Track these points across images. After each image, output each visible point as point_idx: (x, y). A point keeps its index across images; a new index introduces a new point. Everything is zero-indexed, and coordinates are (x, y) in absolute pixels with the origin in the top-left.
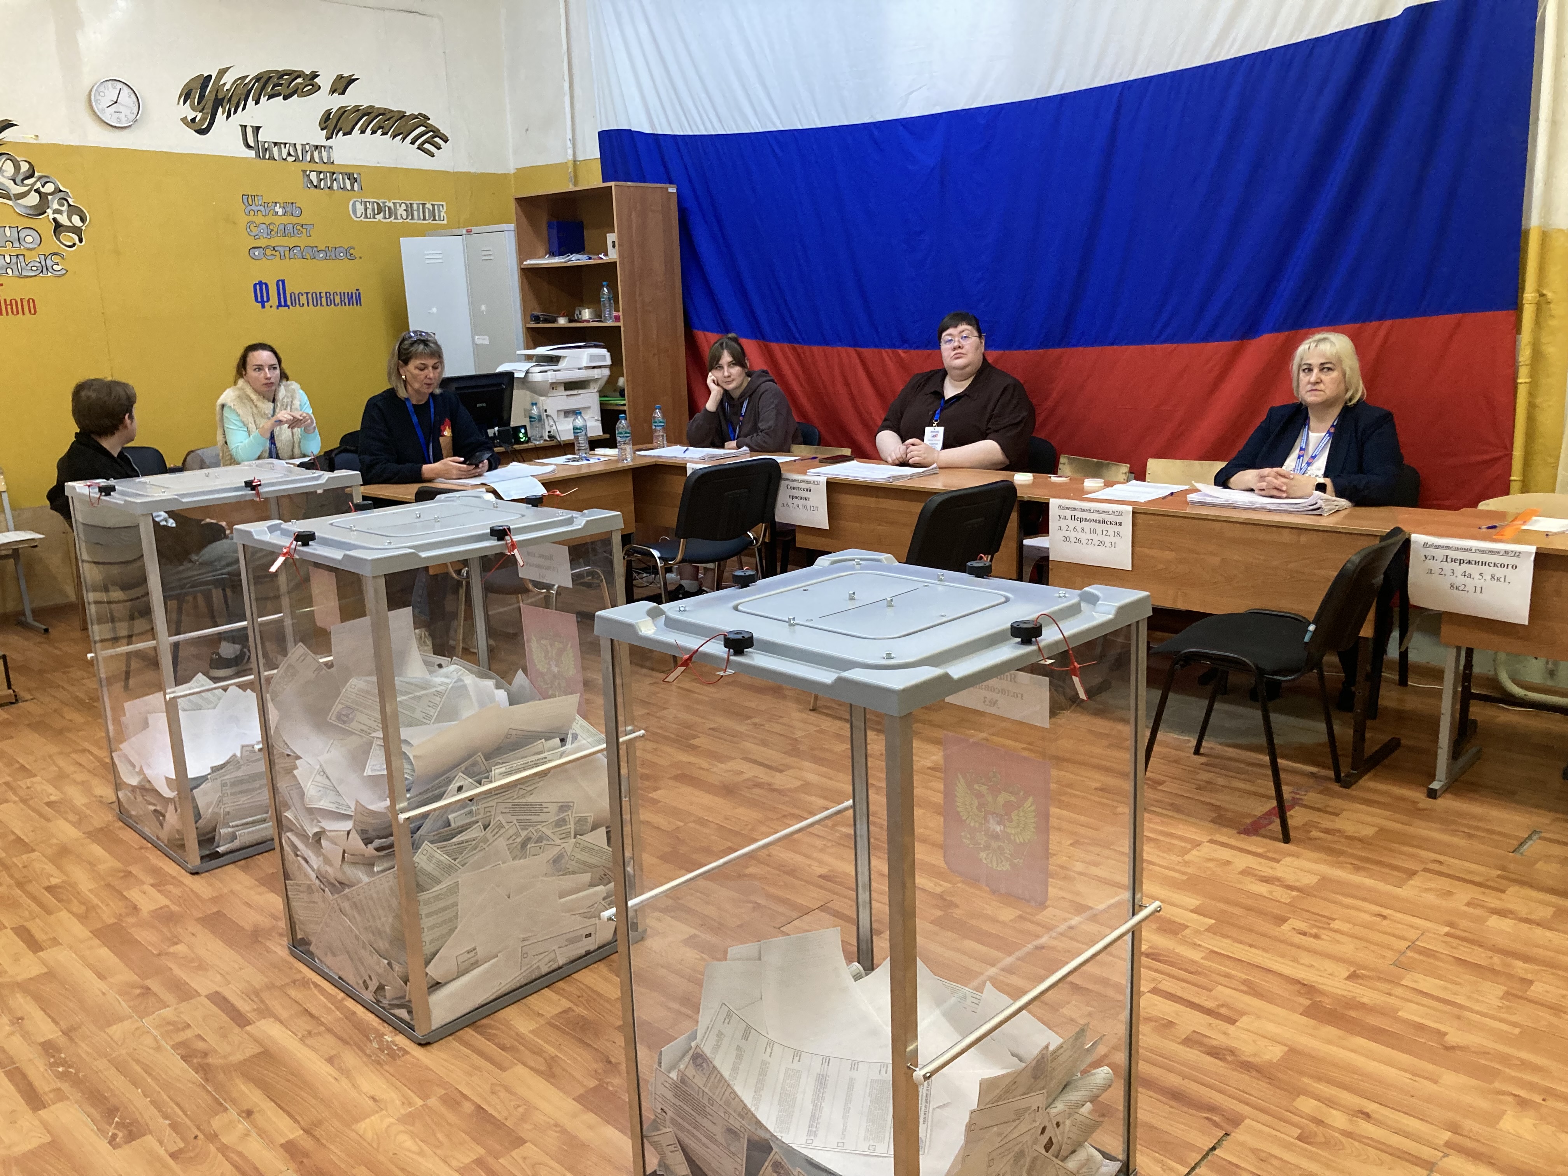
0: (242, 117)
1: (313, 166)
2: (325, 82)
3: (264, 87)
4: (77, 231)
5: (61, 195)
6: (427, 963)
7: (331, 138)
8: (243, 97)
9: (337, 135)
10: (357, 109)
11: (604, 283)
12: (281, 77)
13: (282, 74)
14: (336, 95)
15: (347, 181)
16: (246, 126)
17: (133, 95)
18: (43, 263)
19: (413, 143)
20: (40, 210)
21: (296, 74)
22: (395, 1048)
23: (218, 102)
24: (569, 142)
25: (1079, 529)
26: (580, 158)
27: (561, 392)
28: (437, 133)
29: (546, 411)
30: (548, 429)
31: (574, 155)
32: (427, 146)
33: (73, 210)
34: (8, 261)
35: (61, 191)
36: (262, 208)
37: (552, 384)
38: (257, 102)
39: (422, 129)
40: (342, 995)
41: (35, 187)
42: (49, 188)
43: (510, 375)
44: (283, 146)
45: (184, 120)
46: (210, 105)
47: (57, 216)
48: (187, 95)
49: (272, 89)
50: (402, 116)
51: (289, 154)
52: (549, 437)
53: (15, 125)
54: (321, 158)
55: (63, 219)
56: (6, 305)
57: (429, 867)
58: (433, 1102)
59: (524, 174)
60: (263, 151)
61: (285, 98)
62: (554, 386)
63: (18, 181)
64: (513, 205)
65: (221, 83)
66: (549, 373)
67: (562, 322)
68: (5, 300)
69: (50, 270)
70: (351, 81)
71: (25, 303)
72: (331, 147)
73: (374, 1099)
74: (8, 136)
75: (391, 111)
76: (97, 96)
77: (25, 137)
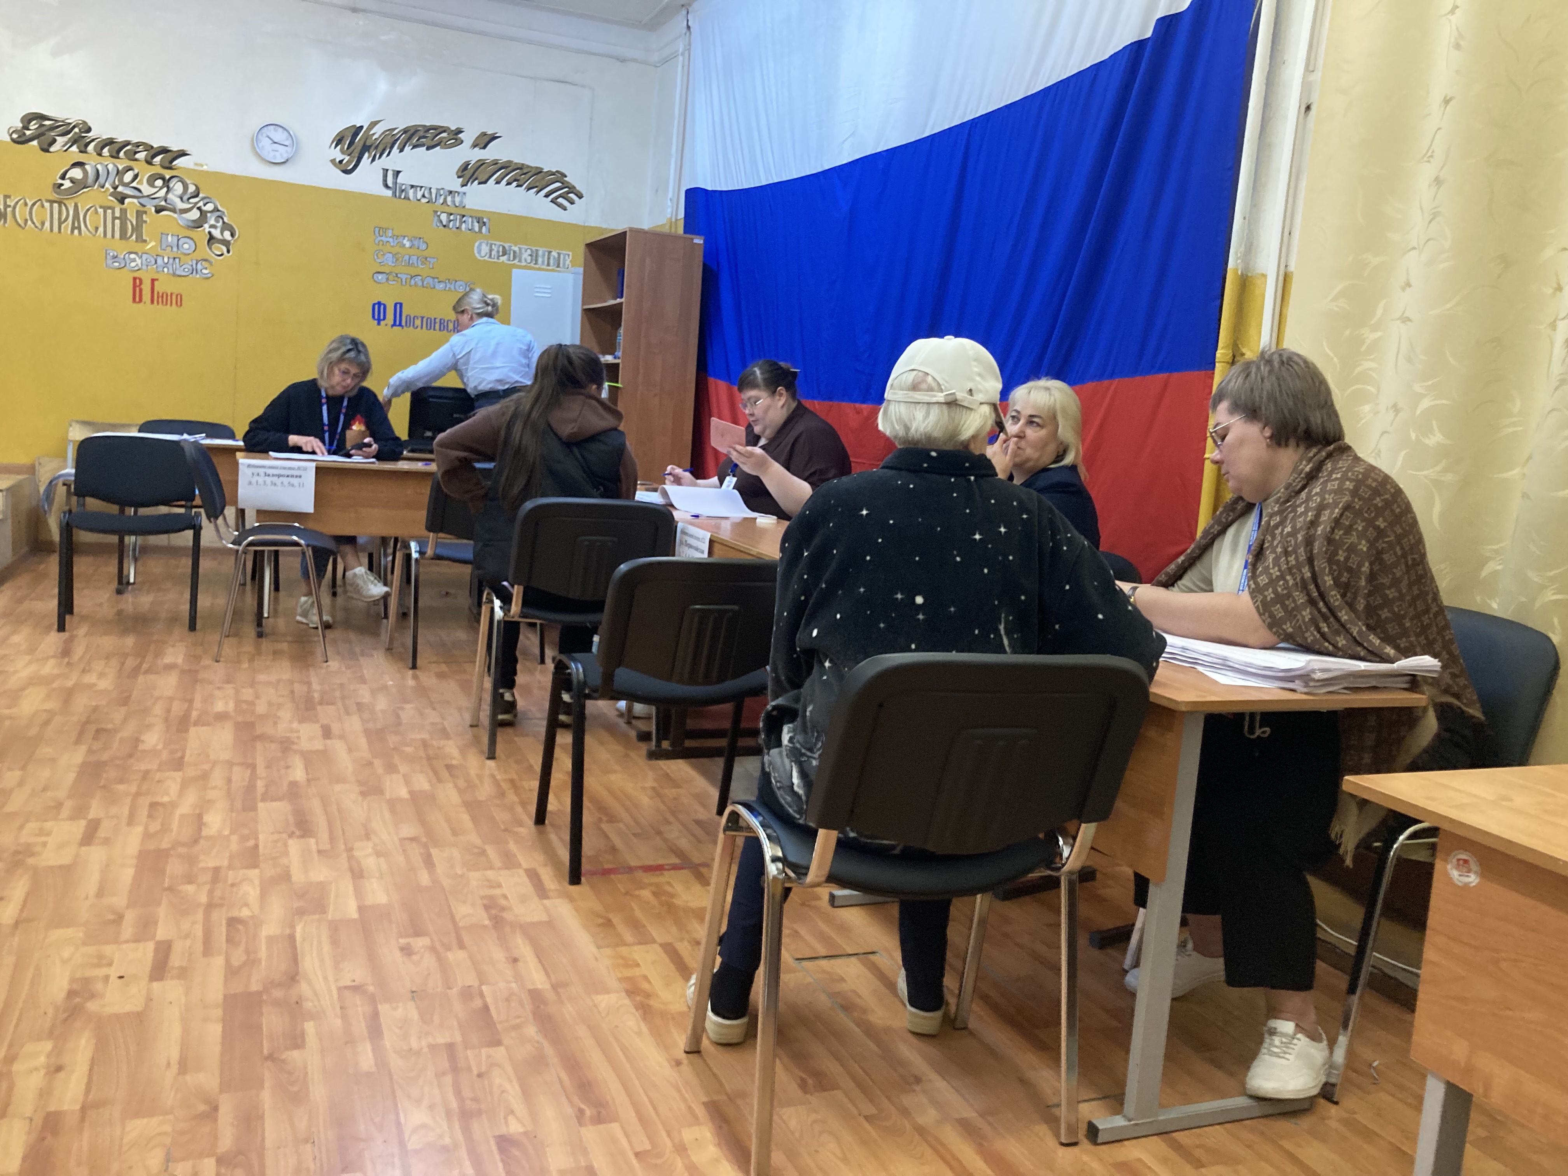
0: (384, 162)
1: (445, 208)
2: (468, 137)
3: (409, 139)
4: (226, 243)
5: (218, 213)
9: (472, 184)
10: (495, 162)
12: (427, 131)
14: (477, 149)
15: (476, 225)
16: (387, 170)
17: (289, 138)
18: (195, 266)
19: (547, 196)
20: (198, 224)
21: (443, 129)
23: (366, 148)
28: (572, 189)
31: (674, 213)
32: (560, 200)
33: (226, 227)
34: (166, 262)
35: (218, 210)
36: (391, 240)
38: (401, 151)
39: (558, 185)
41: (198, 205)
42: (210, 207)
44: (418, 189)
45: (332, 161)
46: (357, 151)
47: (212, 230)
48: (339, 141)
49: (418, 140)
50: (539, 171)
51: (424, 196)
53: (188, 154)
55: (216, 233)
56: (158, 297)
60: (399, 192)
61: (428, 149)
63: (185, 198)
65: (371, 133)
68: (158, 292)
69: (199, 272)
70: (494, 138)
71: (174, 297)
72: (465, 193)
74: (179, 162)
75: (528, 167)
76: (260, 136)
77: (196, 164)
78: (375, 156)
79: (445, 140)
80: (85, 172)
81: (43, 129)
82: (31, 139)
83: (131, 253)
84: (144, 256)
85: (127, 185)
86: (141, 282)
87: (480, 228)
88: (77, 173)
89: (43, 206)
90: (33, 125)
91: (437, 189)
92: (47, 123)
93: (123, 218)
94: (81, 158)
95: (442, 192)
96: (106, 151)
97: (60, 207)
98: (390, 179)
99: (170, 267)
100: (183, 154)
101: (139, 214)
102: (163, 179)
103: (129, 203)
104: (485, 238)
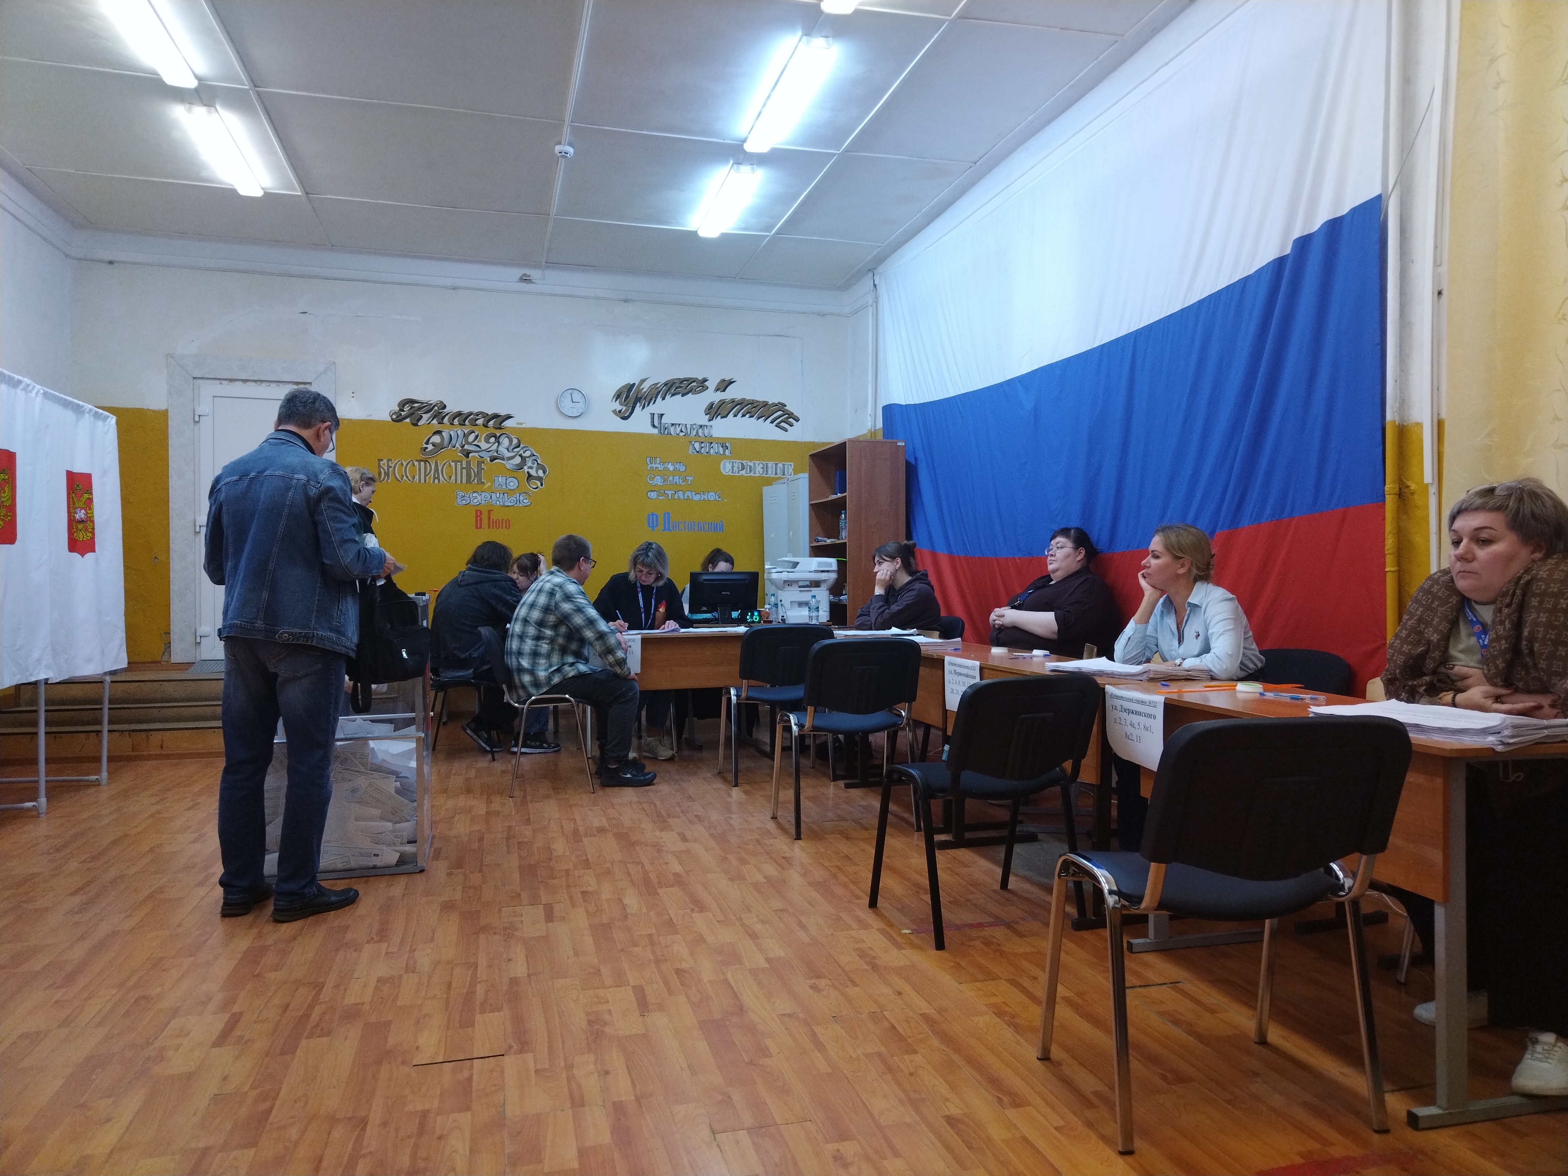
0: (652, 408)
1: (698, 439)
2: (712, 384)
7: (712, 420)
8: (655, 396)
9: (716, 418)
10: (733, 401)
12: (682, 382)
14: (718, 392)
15: (721, 449)
16: (654, 414)
17: (583, 398)
18: (518, 498)
19: (772, 422)
20: (520, 467)
21: (693, 380)
23: (638, 400)
24: (869, 417)
25: (958, 683)
28: (791, 415)
29: (781, 601)
30: (781, 614)
31: (874, 425)
32: (783, 424)
33: (540, 467)
34: (498, 497)
35: (534, 455)
36: (659, 466)
38: (663, 399)
39: (780, 413)
41: (520, 453)
42: (528, 454)
43: (754, 573)
44: (677, 426)
45: (614, 412)
46: (632, 402)
47: (530, 470)
48: (618, 396)
49: (675, 390)
50: (765, 404)
51: (681, 431)
53: (512, 417)
54: (703, 433)
55: (533, 472)
56: (493, 523)
60: (663, 430)
61: (683, 396)
62: (788, 583)
63: (510, 449)
65: (642, 387)
68: (493, 520)
69: (522, 502)
70: (731, 382)
71: (504, 522)
72: (711, 426)
74: (507, 423)
75: (757, 401)
76: (562, 399)
77: (517, 424)
78: (645, 404)
79: (694, 388)
80: (442, 438)
81: (414, 409)
82: (405, 418)
83: (474, 492)
84: (483, 495)
85: (470, 444)
86: (481, 512)
87: (724, 451)
88: (436, 439)
89: (414, 465)
90: (407, 408)
91: (692, 425)
92: (416, 405)
93: (468, 468)
94: (439, 427)
95: (694, 426)
96: (456, 422)
97: (425, 463)
98: (656, 420)
99: (501, 501)
100: (509, 417)
101: (479, 464)
102: (495, 436)
103: (473, 456)
104: (729, 458)
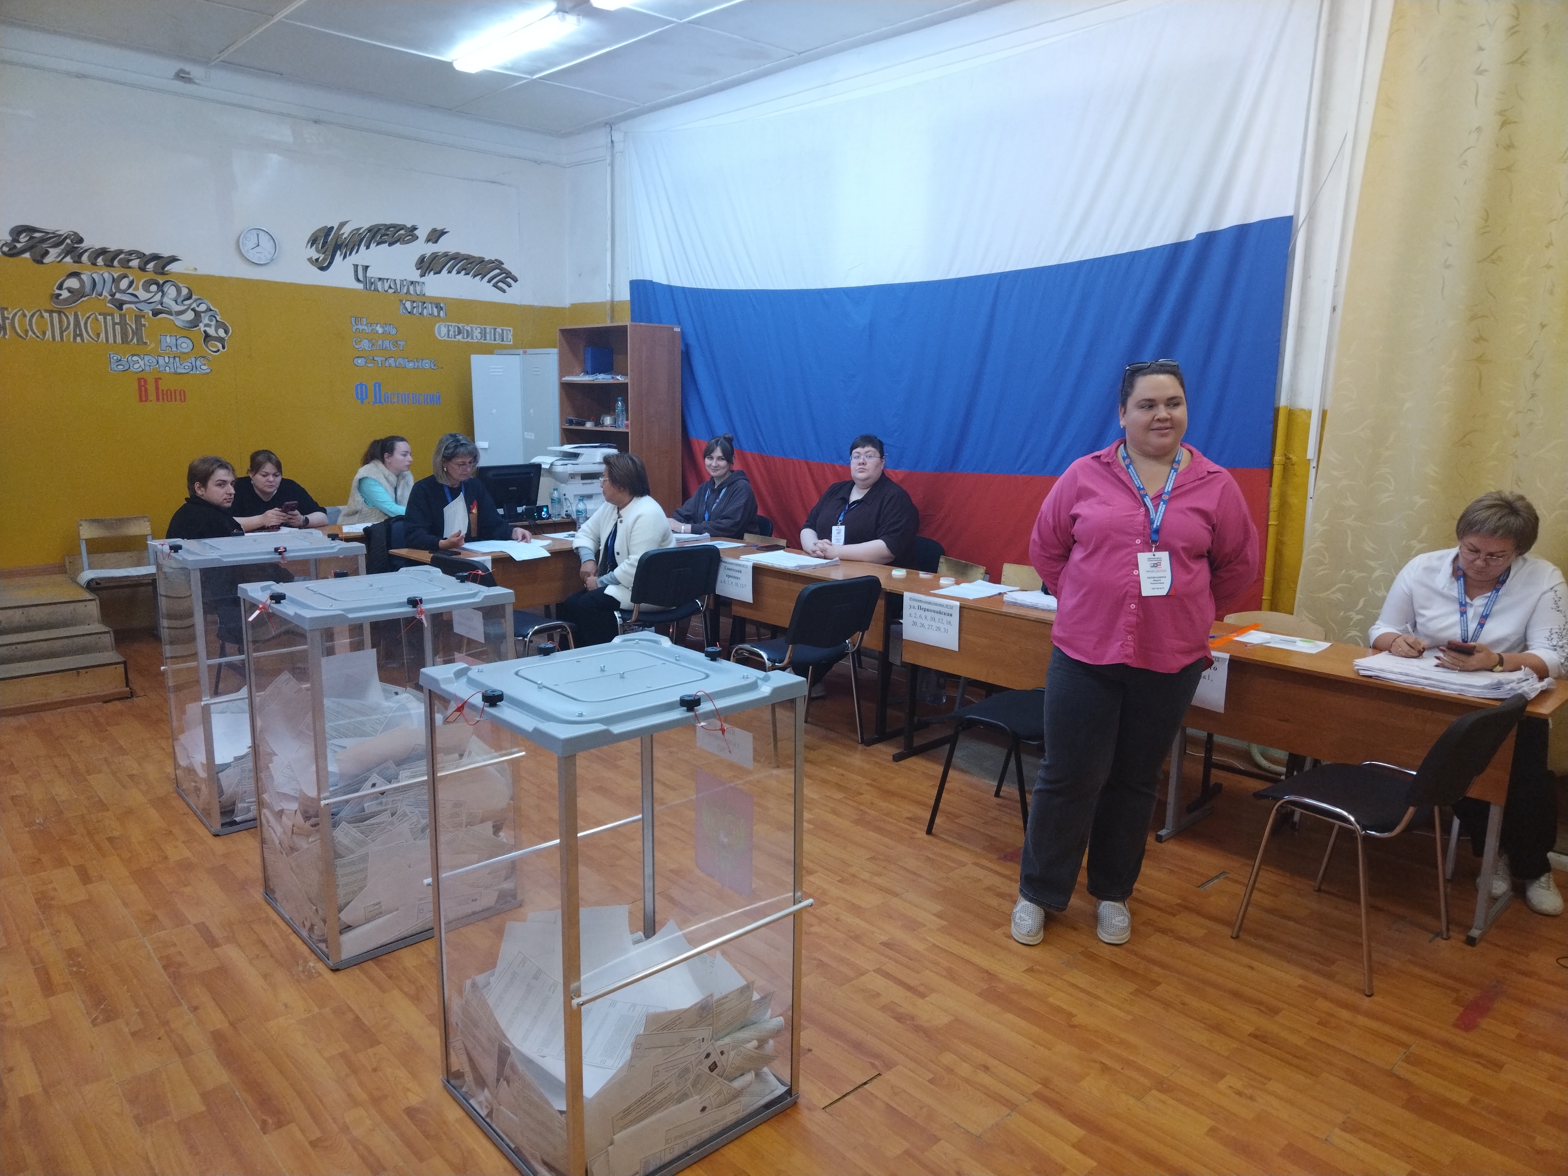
0: (354, 259)
1: (409, 297)
2: (422, 233)
3: (373, 237)
4: (221, 340)
5: (211, 313)
6: (340, 911)
7: (424, 276)
8: (357, 243)
9: (429, 273)
10: (446, 255)
11: (619, 398)
12: (387, 229)
13: (388, 227)
14: (430, 244)
15: (435, 310)
16: (357, 265)
17: (272, 241)
18: (194, 364)
19: (489, 281)
20: (195, 323)
21: (401, 227)
22: (314, 971)
23: (337, 247)
24: (608, 286)
25: (924, 617)
26: (616, 299)
27: (578, 481)
28: (509, 275)
29: (565, 495)
30: (565, 509)
31: (612, 296)
32: (500, 284)
33: (220, 325)
34: (167, 361)
35: (211, 310)
36: (365, 327)
37: (570, 474)
38: (368, 247)
39: (497, 271)
40: (290, 931)
41: (192, 307)
42: (203, 308)
43: (538, 467)
44: (385, 281)
45: (310, 260)
46: (331, 249)
47: (207, 329)
48: (313, 241)
49: (381, 238)
50: (481, 261)
51: (390, 287)
52: (566, 515)
53: (179, 260)
54: (415, 291)
55: (211, 331)
56: (163, 395)
57: (346, 841)
58: (327, 1011)
59: (577, 309)
60: (369, 284)
61: (390, 245)
62: (572, 476)
63: (179, 301)
64: (558, 336)
65: (341, 232)
66: (568, 466)
67: (589, 425)
68: (162, 390)
69: (199, 369)
70: (443, 233)
71: (178, 393)
72: (423, 283)
73: (286, 1006)
74: (172, 268)
75: (473, 257)
76: (245, 241)
77: (186, 268)
78: (346, 253)
79: (402, 237)
80: (82, 282)
81: (35, 240)
82: (23, 251)
83: (133, 355)
84: (146, 360)
85: (123, 292)
86: (145, 381)
87: (439, 314)
88: (73, 283)
89: (42, 317)
90: (23, 238)
91: (402, 281)
92: (39, 235)
93: (123, 324)
94: (76, 268)
95: (405, 283)
96: (100, 261)
97: (60, 316)
98: (361, 272)
99: (171, 366)
100: (174, 259)
101: (138, 318)
102: (157, 284)
103: (127, 309)
104: (443, 320)
